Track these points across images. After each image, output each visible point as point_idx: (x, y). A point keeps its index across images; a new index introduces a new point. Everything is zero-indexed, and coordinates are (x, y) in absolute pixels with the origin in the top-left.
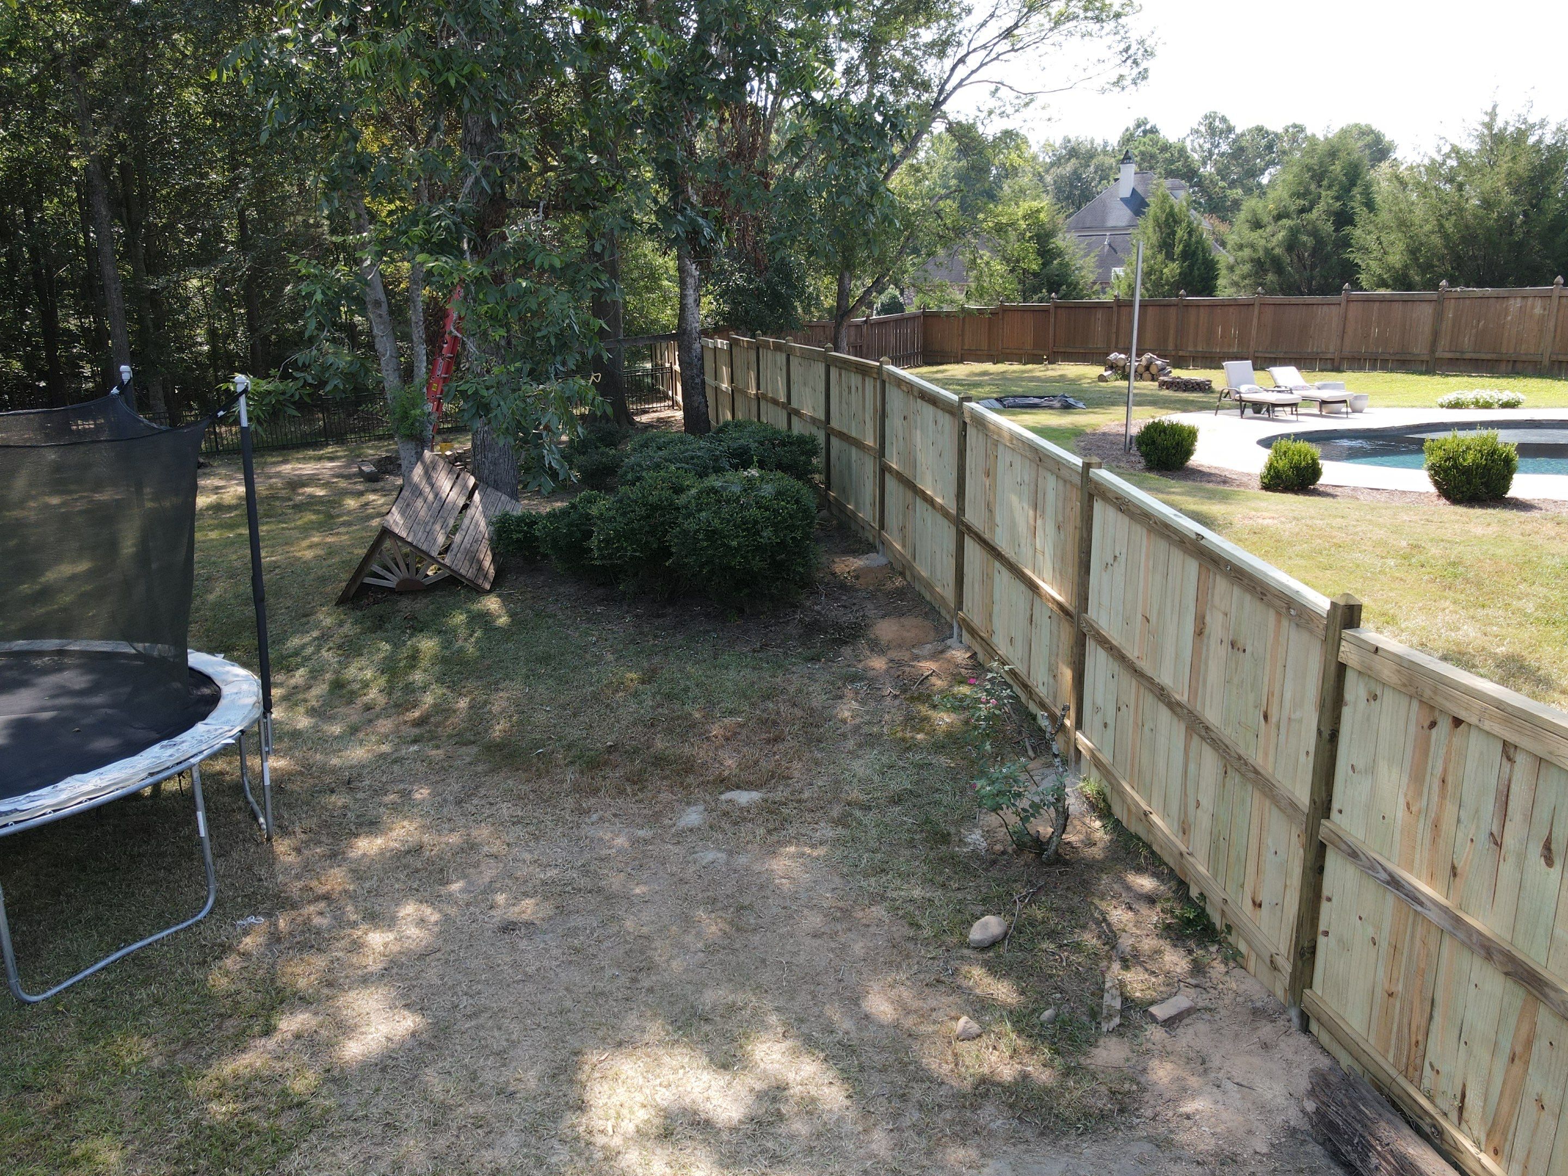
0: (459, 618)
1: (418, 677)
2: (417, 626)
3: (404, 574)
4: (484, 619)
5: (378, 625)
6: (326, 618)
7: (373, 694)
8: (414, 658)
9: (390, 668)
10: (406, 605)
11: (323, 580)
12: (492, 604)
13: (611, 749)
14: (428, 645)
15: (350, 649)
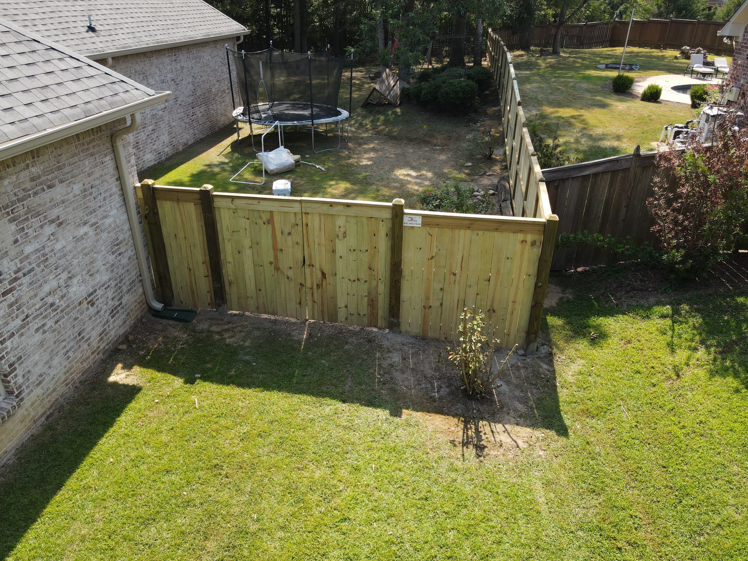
0: (390, 112)
1: (378, 124)
2: (379, 113)
3: (378, 101)
4: (395, 113)
5: (370, 112)
6: (359, 110)
7: (368, 126)
8: (378, 119)
9: (372, 122)
10: (377, 108)
11: (358, 102)
12: (398, 110)
13: (415, 139)
14: (382, 118)
15: (364, 117)
